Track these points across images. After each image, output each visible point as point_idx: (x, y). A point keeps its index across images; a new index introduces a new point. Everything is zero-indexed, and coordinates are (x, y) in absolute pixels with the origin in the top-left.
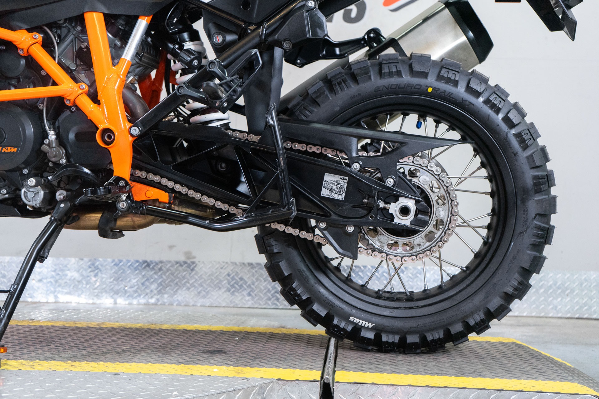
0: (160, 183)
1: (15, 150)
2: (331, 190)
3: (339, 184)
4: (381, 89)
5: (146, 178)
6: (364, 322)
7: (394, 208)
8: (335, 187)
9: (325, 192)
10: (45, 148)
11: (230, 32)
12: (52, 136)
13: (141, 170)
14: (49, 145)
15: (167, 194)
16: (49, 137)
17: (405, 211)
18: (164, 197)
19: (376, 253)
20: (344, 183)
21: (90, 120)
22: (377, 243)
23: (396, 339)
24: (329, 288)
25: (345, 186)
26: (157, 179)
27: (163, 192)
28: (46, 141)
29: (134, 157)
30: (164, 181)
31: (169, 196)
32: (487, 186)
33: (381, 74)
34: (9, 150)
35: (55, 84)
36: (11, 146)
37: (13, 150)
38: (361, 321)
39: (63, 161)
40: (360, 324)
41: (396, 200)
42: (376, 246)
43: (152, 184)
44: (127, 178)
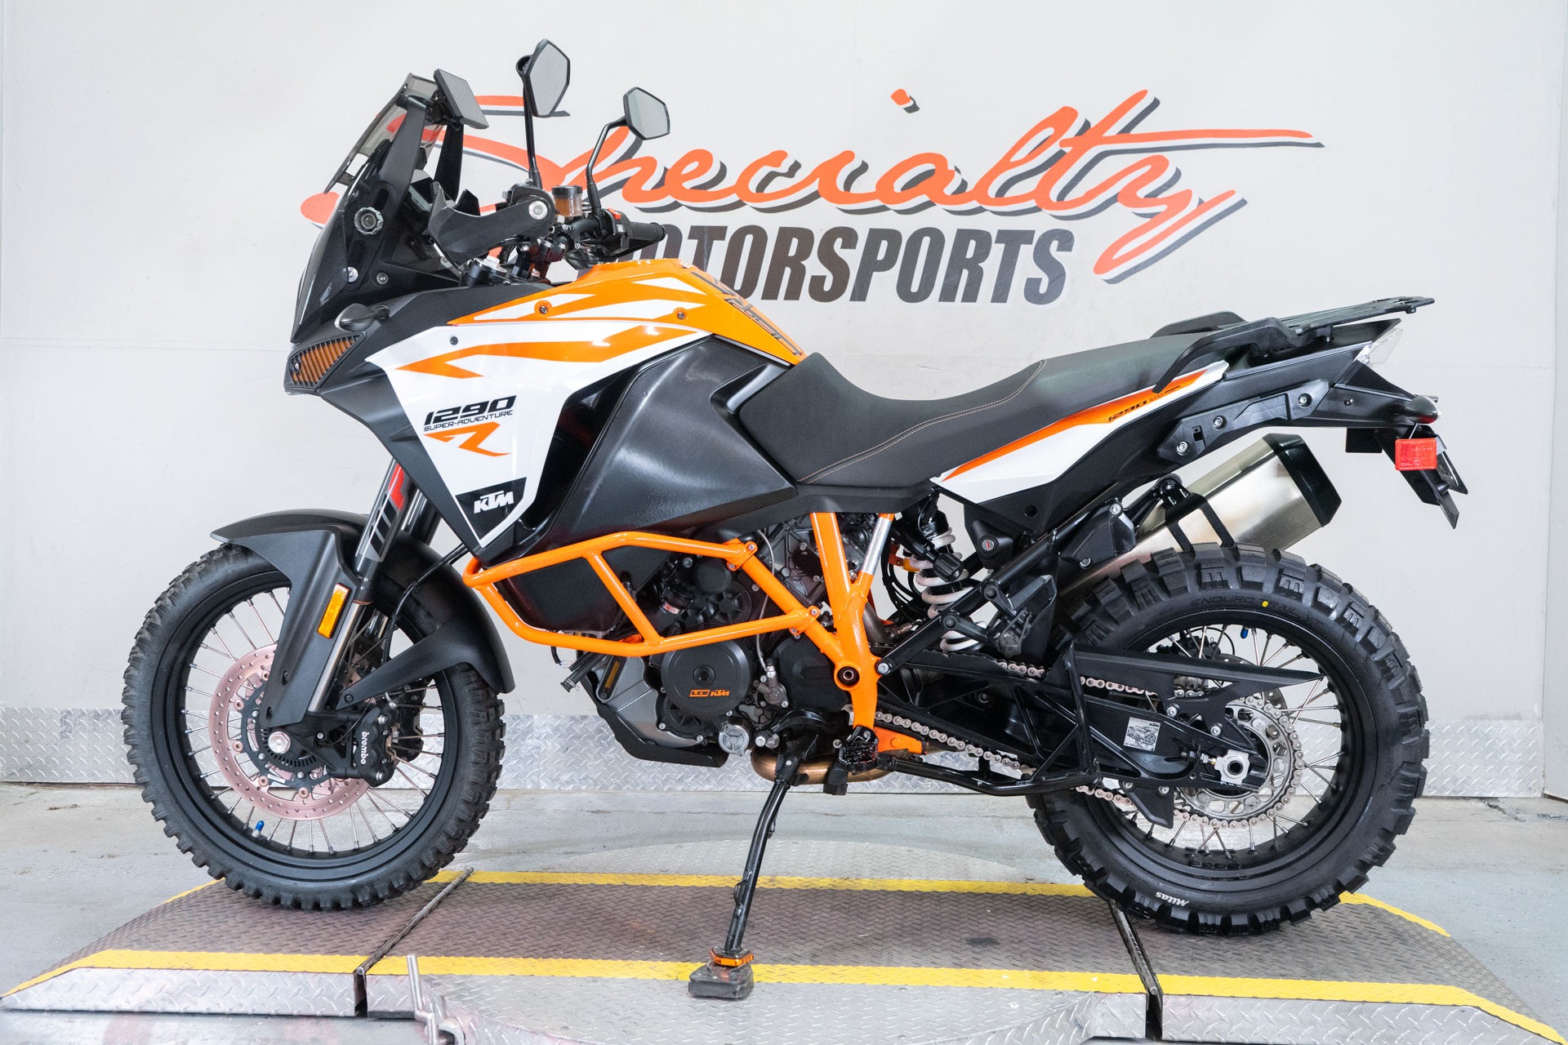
0: (910, 728)
1: (728, 693)
2: (1138, 739)
3: (1148, 731)
4: (1200, 602)
5: (892, 722)
6: (1175, 899)
7: (1221, 764)
8: (1142, 735)
9: (1129, 741)
10: (762, 688)
11: (1003, 535)
12: (771, 672)
13: (885, 712)
14: (767, 684)
15: (919, 743)
16: (768, 674)
17: (1235, 768)
18: (915, 746)
19: (1195, 816)
20: (1154, 729)
21: (824, 654)
22: (1196, 802)
23: (1218, 921)
24: (1128, 855)
25: (1157, 734)
26: (906, 723)
27: (914, 740)
28: (763, 679)
29: (879, 698)
30: (917, 727)
31: (923, 746)
32: (1337, 717)
33: (1201, 584)
34: (719, 694)
35: (780, 612)
36: (722, 688)
37: (724, 694)
38: (1171, 898)
39: (785, 704)
40: (1170, 901)
41: (1223, 753)
42: (1195, 808)
43: (900, 730)
44: (871, 726)
